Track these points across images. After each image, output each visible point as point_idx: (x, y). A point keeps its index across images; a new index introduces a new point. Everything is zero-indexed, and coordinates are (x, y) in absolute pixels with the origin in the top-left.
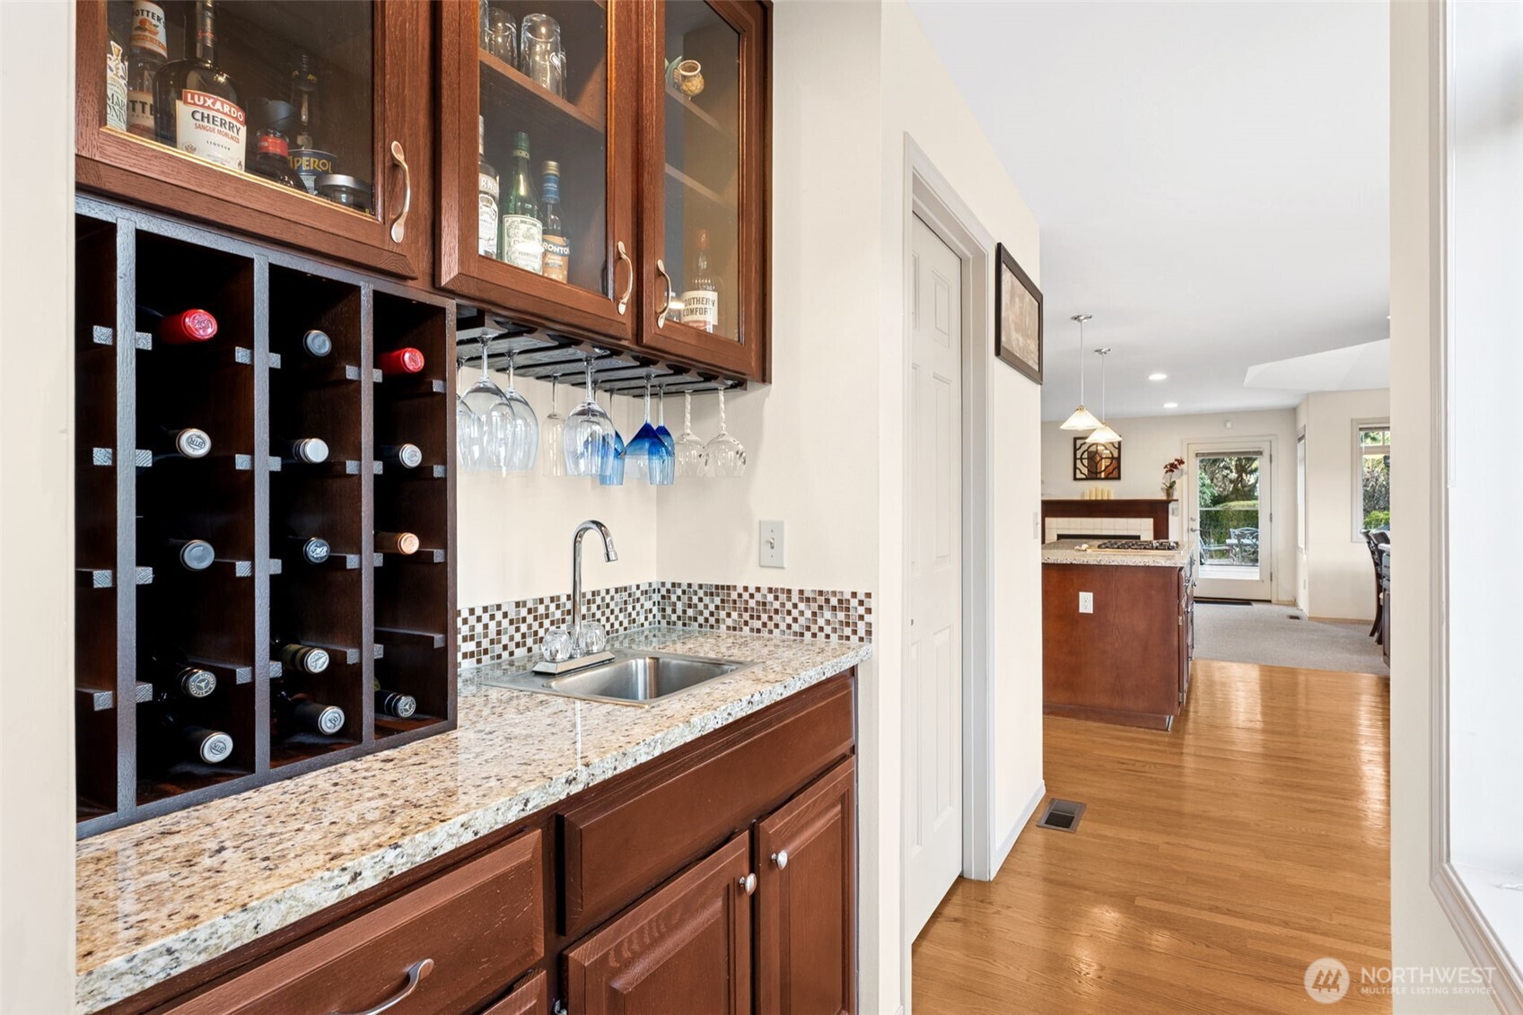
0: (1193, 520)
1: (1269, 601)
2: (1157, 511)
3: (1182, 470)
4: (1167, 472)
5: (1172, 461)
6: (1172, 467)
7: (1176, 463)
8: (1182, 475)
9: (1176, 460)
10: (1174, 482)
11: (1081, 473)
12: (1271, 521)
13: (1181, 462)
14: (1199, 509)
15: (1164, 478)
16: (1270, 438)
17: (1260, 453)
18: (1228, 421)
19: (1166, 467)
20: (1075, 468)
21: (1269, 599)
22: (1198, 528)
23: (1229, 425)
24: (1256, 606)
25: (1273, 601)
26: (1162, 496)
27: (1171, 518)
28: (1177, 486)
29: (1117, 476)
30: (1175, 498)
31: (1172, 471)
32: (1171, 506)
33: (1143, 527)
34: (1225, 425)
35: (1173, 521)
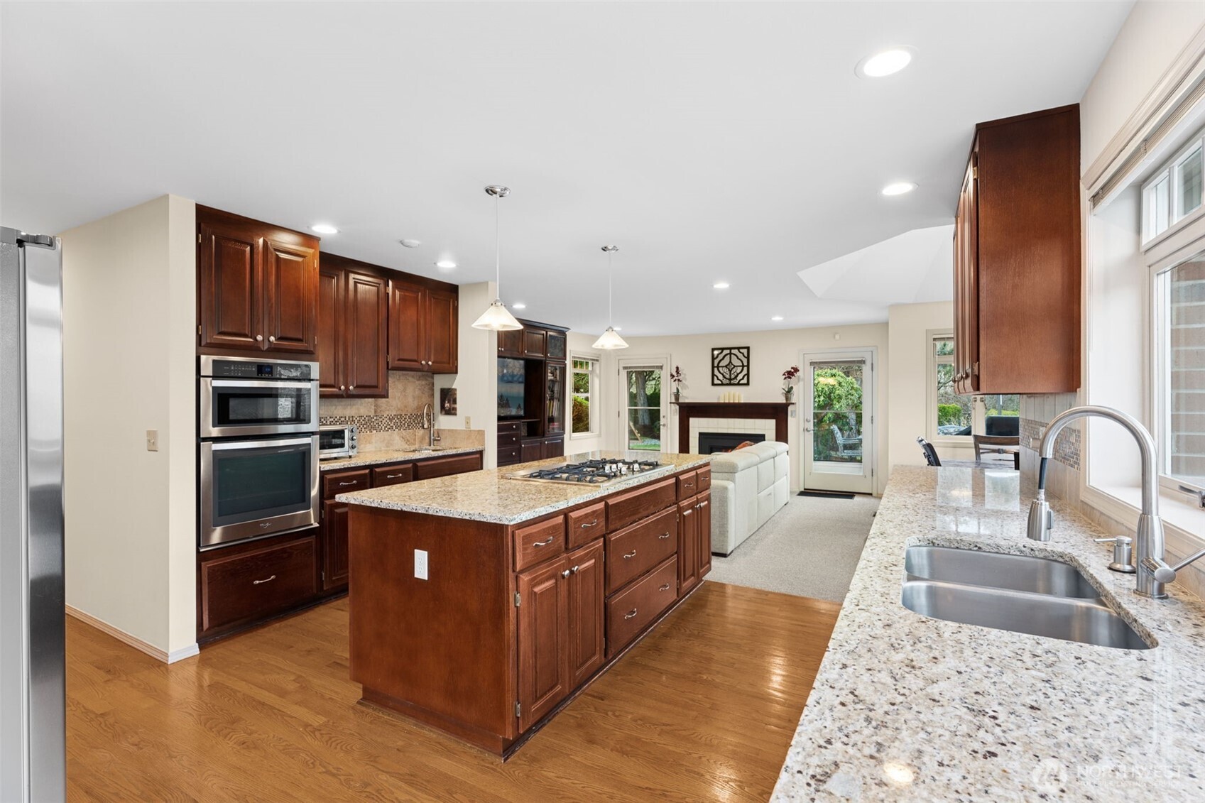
0: (808, 421)
1: (871, 494)
2: (778, 412)
3: (799, 377)
4: (785, 378)
5: (789, 369)
6: (790, 374)
7: (792, 370)
8: (799, 381)
9: (792, 368)
10: (792, 388)
11: (718, 379)
12: (872, 423)
13: (796, 370)
14: (812, 412)
15: (784, 384)
16: (871, 349)
17: (863, 362)
18: (836, 333)
19: (784, 374)
20: (713, 375)
21: (871, 492)
22: (812, 428)
23: (837, 337)
24: (857, 499)
25: (873, 495)
26: (782, 400)
27: (790, 419)
28: (794, 390)
29: (746, 382)
30: (793, 402)
31: (790, 378)
32: (790, 408)
33: (767, 426)
34: (834, 337)
35: (792, 421)
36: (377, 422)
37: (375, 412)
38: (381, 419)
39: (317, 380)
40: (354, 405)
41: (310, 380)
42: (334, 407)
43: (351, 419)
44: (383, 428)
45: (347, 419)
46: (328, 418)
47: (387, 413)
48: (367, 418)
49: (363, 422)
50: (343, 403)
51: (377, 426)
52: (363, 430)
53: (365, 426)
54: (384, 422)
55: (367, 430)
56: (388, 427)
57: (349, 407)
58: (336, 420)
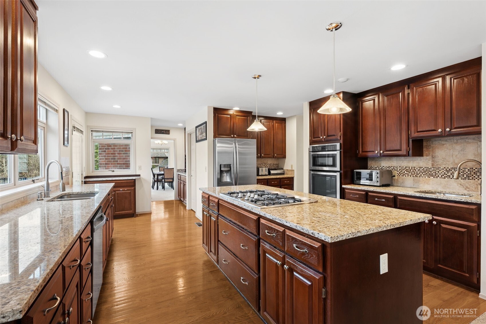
36: (434, 171)
37: (432, 165)
38: (439, 170)
39: (339, 150)
40: (415, 160)
41: (336, 150)
42: (402, 162)
43: (413, 168)
44: (440, 176)
45: (410, 168)
46: (398, 167)
47: (444, 166)
48: (425, 169)
49: (422, 171)
50: (408, 160)
51: (434, 174)
52: (422, 175)
53: (424, 173)
54: (440, 172)
55: (425, 176)
56: (445, 175)
57: (412, 162)
58: (403, 168)
